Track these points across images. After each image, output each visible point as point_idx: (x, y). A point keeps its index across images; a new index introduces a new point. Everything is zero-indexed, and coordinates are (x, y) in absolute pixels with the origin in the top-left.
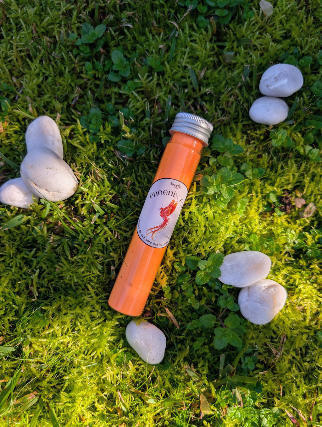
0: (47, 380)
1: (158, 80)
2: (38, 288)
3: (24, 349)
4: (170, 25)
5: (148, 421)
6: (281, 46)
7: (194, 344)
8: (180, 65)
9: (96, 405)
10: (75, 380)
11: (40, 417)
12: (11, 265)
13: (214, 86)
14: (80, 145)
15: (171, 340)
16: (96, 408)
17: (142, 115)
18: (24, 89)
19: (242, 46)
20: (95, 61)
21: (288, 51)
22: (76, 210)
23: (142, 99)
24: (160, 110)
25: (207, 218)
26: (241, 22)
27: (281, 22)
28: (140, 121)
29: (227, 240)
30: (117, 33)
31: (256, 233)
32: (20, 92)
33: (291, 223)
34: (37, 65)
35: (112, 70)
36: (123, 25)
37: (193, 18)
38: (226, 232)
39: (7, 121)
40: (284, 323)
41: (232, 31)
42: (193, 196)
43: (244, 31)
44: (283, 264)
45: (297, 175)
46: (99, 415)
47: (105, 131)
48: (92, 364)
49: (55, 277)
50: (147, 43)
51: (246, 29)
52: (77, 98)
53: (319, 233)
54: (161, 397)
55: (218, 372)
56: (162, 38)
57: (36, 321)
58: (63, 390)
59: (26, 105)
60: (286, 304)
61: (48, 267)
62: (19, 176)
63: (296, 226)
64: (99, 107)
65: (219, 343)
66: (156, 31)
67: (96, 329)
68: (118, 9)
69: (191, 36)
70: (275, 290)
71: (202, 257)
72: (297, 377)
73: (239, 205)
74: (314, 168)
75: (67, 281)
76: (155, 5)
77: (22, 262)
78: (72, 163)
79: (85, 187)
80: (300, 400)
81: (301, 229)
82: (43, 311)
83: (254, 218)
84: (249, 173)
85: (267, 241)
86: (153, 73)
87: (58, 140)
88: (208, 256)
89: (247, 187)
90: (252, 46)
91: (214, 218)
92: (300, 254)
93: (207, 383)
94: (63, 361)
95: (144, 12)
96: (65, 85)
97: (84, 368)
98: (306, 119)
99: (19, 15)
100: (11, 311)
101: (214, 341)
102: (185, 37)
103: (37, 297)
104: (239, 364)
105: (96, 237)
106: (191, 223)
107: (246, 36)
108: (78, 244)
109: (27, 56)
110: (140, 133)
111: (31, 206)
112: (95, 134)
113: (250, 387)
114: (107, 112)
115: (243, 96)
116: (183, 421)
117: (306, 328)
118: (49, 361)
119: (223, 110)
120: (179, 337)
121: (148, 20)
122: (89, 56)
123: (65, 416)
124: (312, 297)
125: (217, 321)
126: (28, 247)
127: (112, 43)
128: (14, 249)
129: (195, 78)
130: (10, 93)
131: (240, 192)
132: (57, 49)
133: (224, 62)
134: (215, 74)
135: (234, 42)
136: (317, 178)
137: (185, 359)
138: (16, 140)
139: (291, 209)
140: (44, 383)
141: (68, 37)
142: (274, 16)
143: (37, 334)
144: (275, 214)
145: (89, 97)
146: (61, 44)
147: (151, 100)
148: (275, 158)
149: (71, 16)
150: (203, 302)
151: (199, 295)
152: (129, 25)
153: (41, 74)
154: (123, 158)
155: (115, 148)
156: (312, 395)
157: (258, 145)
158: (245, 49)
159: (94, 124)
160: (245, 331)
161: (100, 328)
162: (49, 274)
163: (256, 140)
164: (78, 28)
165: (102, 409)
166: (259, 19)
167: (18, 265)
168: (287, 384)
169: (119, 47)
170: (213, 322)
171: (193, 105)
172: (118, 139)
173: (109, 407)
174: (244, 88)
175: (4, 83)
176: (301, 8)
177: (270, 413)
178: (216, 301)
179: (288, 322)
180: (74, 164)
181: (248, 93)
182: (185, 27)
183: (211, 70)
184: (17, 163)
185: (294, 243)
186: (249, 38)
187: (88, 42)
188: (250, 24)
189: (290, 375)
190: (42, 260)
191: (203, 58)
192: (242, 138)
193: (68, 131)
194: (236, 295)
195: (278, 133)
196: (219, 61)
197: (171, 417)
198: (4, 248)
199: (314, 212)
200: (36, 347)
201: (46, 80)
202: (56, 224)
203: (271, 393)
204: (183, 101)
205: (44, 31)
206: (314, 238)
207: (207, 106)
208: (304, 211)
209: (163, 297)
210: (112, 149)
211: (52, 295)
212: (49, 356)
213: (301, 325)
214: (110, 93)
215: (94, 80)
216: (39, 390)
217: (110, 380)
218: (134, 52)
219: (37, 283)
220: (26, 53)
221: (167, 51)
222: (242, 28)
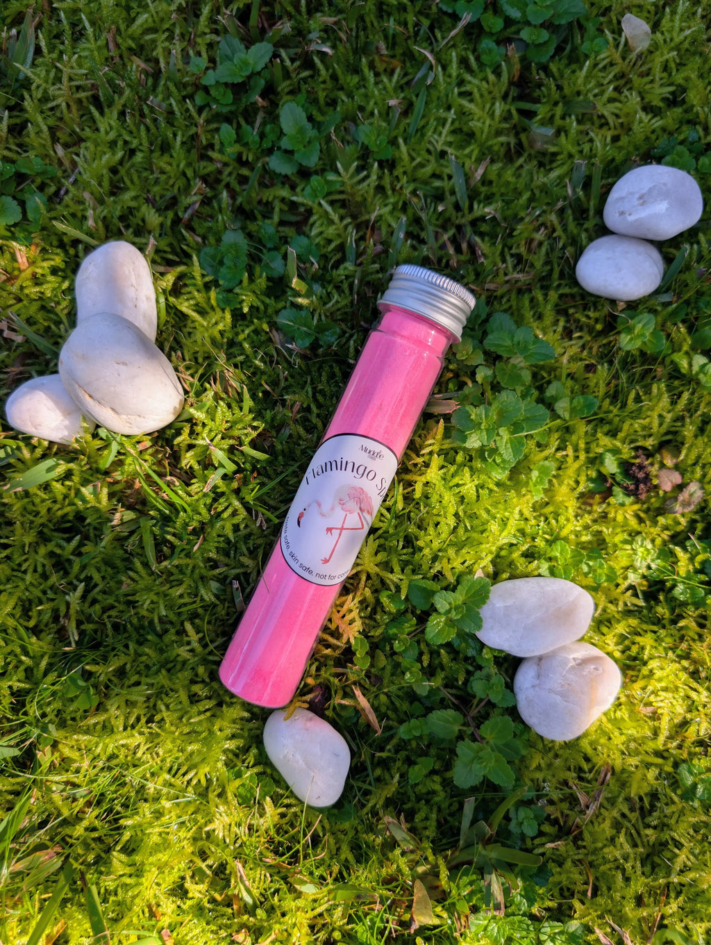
0: (85, 823)
1: (380, 178)
2: (79, 623)
3: (39, 755)
4: (417, 55)
5: (296, 929)
6: (660, 123)
7: (410, 770)
8: (431, 148)
9: (188, 885)
10: (146, 829)
11: (65, 901)
12: (23, 569)
13: (503, 200)
14: (194, 311)
15: (360, 757)
16: (186, 892)
17: (338, 256)
18: (80, 173)
19: (573, 117)
20: (243, 122)
21: (676, 135)
22: (176, 457)
23: (342, 218)
25: (463, 498)
26: (575, 59)
27: (665, 68)
28: (332, 267)
29: (501, 549)
30: (297, 63)
31: (566, 539)
32: (71, 180)
33: (645, 522)
34: (113, 123)
35: (279, 148)
36: (313, 47)
37: (470, 40)
38: (502, 531)
39: (37, 245)
40: (610, 739)
41: (555, 79)
42: (436, 448)
43: (580, 81)
44: (618, 612)
45: (669, 417)
46: (191, 907)
47: (253, 286)
48: (184, 797)
49: (119, 602)
50: (362, 91)
51: (587, 77)
52: (197, 205)
53: (705, 550)
54: (330, 880)
55: (458, 834)
56: (398, 82)
57: (70, 695)
58: (118, 848)
59: (83, 210)
60: (619, 698)
61: (103, 578)
62: (56, 372)
63: (655, 531)
64: (243, 228)
65: (465, 774)
66: (384, 66)
67: (200, 722)
68: (303, 9)
69: (461, 83)
70: (596, 669)
71: (444, 584)
72: (626, 858)
73: (535, 474)
74: (709, 404)
75: (145, 613)
76: (388, 5)
77: (48, 563)
78: (175, 352)
79: (199, 409)
80: (629, 909)
81: (666, 538)
82: (87, 675)
83: (566, 504)
84: (562, 407)
85: (590, 558)
86: (370, 160)
87: (148, 298)
88: (458, 582)
89: (556, 435)
90: (595, 117)
91: (478, 496)
92: (659, 591)
93: (431, 858)
94: (124, 784)
95: (362, 18)
96: (172, 174)
97: (167, 804)
98: (699, 294)
99: (81, 6)
100: (17, 667)
101: (455, 769)
102: (449, 84)
103: (77, 643)
104: (504, 822)
105: (214, 520)
106: (427, 506)
107: (584, 92)
108: (174, 535)
109: (91, 100)
110: (329, 294)
111: (77, 441)
112: (230, 291)
113: (524, 875)
114: (260, 241)
115: (565, 230)
116: (372, 934)
117: (658, 754)
118: (92, 781)
119: (519, 259)
120: (378, 754)
121: (367, 37)
122: (231, 112)
123: (119, 904)
124: (677, 688)
125: (464, 725)
126: (65, 531)
127: (284, 86)
128: (33, 533)
129: (462, 181)
130: (48, 181)
131: (539, 445)
132: (160, 89)
133: (531, 147)
134: (509, 175)
135: (556, 104)
137: (389, 802)
138: (54, 289)
139: (648, 491)
140: (79, 830)
141: (188, 63)
142: (651, 52)
143: (70, 722)
144: (612, 500)
145: (224, 205)
146: (168, 79)
147: (362, 222)
148: (624, 377)
149: (197, 16)
150: (437, 682)
151: (429, 665)
152: (326, 49)
153: (120, 143)
154: (288, 349)
155: (273, 325)
156: (655, 899)
157: (588, 342)
158: (579, 122)
159: (230, 268)
160: (524, 752)
161: (208, 720)
162: (104, 592)
163: (586, 329)
164: (210, 46)
165: (200, 896)
166: (617, 57)
167: (40, 569)
168: (604, 873)
169: (299, 96)
170: (456, 728)
171: (454, 241)
172: (281, 305)
173: (215, 891)
174: (570, 212)
175: (36, 156)
177: (561, 933)
178: (466, 682)
179: (618, 740)
180: (179, 353)
181: (578, 224)
182: (451, 61)
183: (500, 165)
184: (52, 341)
185: (649, 568)
186: (592, 98)
187: (229, 80)
188: (596, 65)
189: (612, 853)
190: (93, 561)
191: (484, 136)
192: (556, 322)
193: (170, 279)
194: (510, 672)
195: (637, 319)
196: (520, 144)
197: (348, 923)
198: (11, 528)
199: (699, 503)
200: (67, 752)
201: (130, 158)
202: (130, 484)
203: (568, 889)
204: (431, 229)
205: (133, 46)
206: (692, 559)
207: (483, 246)
208: (676, 499)
209: (352, 662)
210: (266, 327)
211: (110, 640)
212: (93, 772)
213: (645, 747)
214: (270, 199)
215: (237, 165)
216: (67, 843)
217: (221, 836)
218: (332, 108)
219: (77, 612)
220: (90, 93)
221: (406, 113)
222: (578, 73)
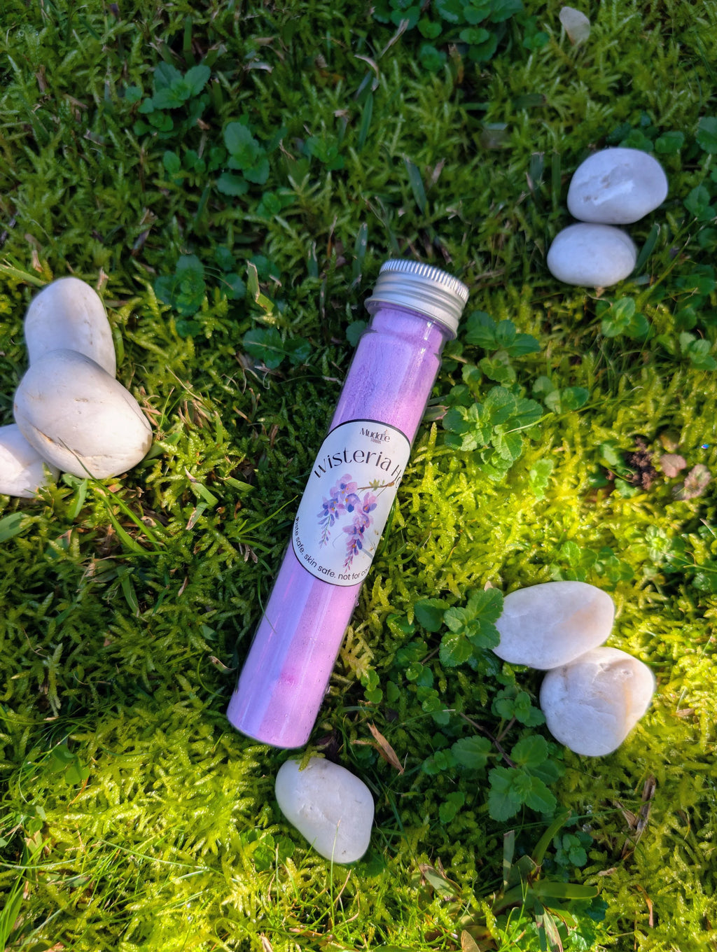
0: (87, 914)
1: (334, 190)
2: (60, 690)
3: (28, 842)
4: (357, 64)
6: (611, 111)
7: (441, 808)
8: (384, 156)
10: (156, 912)
13: (463, 201)
14: (154, 344)
15: (384, 801)
17: (300, 272)
18: (20, 216)
19: (524, 111)
20: (186, 149)
21: (628, 121)
22: (149, 498)
23: (299, 234)
24: (342, 259)
25: (461, 507)
26: (518, 56)
27: (608, 57)
28: (295, 285)
29: (507, 558)
30: (236, 84)
31: (574, 540)
32: (12, 224)
33: (653, 514)
34: (50, 162)
35: (226, 170)
36: (250, 67)
37: (410, 49)
38: (506, 538)
40: (649, 749)
41: (501, 77)
42: (429, 456)
43: (526, 76)
44: (639, 610)
45: (663, 401)
47: (214, 310)
48: (195, 870)
49: (100, 661)
50: (306, 106)
51: (532, 73)
52: (147, 235)
54: (366, 944)
55: (500, 875)
56: (341, 96)
57: (57, 771)
58: (127, 938)
59: (26, 254)
60: (652, 704)
61: (83, 637)
62: (11, 420)
63: (665, 520)
64: (198, 254)
65: (500, 806)
66: (325, 80)
67: (204, 785)
68: (237, 31)
69: (406, 89)
70: (626, 673)
71: (453, 601)
72: (684, 878)
73: (534, 474)
74: (701, 384)
75: (131, 670)
76: (323, 21)
77: (20, 629)
78: (138, 386)
79: (169, 442)
80: (695, 933)
81: (677, 527)
82: (75, 746)
83: (570, 503)
84: (553, 399)
85: (602, 557)
86: (322, 173)
87: (103, 334)
88: (467, 597)
89: (550, 432)
90: (545, 110)
91: (477, 506)
92: (677, 585)
93: (475, 905)
94: (125, 865)
95: (297, 36)
96: (118, 206)
97: (176, 881)
98: (675, 274)
99: (6, 49)
101: (490, 802)
102: (394, 91)
103: (59, 711)
104: (549, 854)
105: (198, 561)
106: (424, 520)
107: (531, 88)
108: (155, 580)
109: (25, 141)
110: (295, 312)
111: (41, 492)
112: (190, 318)
113: (578, 909)
114: (216, 265)
115: (530, 223)
117: (702, 759)
118: (90, 866)
119: (487, 257)
120: (404, 795)
121: (305, 55)
122: (172, 139)
124: (712, 685)
125: (492, 751)
126: (35, 591)
127: (225, 108)
128: (1, 596)
129: (419, 183)
131: (533, 443)
132: (97, 123)
133: (484, 146)
134: (466, 173)
135: (504, 101)
136: (708, 408)
137: (421, 848)
138: (2, 337)
139: (652, 480)
140: (81, 924)
141: (123, 96)
142: (591, 44)
143: (59, 802)
144: (616, 493)
145: (175, 232)
146: (105, 111)
147: (320, 236)
148: (611, 364)
149: (129, 50)
150: (458, 708)
151: (447, 692)
152: (265, 67)
153: (60, 181)
154: (257, 371)
155: (239, 348)
157: (568, 335)
158: (531, 116)
159: (187, 295)
160: (561, 774)
161: (214, 780)
162: (85, 653)
163: (564, 323)
166: (559, 49)
167: (11, 635)
168: (662, 898)
169: (242, 117)
170: (485, 756)
171: (418, 245)
172: (245, 326)
174: (532, 205)
176: (651, 26)
178: (490, 704)
179: (658, 749)
180: (142, 389)
181: (543, 217)
182: (393, 69)
183: (456, 166)
184: (4, 391)
185: (665, 560)
186: (539, 92)
187: (168, 106)
188: (538, 62)
189: (669, 874)
190: (70, 620)
191: (436, 138)
192: (533, 318)
193: (125, 313)
194: (534, 688)
195: (617, 304)
196: (473, 144)
199: (707, 487)
200: (58, 835)
201: (71, 196)
202: (102, 533)
203: (627, 921)
204: (394, 236)
205: (65, 83)
206: (708, 546)
207: (449, 246)
208: (682, 484)
209: (363, 698)
210: (232, 351)
211: (96, 705)
212: (90, 856)
213: (688, 754)
214: (223, 222)
215: (183, 191)
216: (68, 940)
217: (240, 909)
218: (276, 126)
219: (57, 676)
220: (24, 134)
221: (353, 123)
222: (522, 69)
